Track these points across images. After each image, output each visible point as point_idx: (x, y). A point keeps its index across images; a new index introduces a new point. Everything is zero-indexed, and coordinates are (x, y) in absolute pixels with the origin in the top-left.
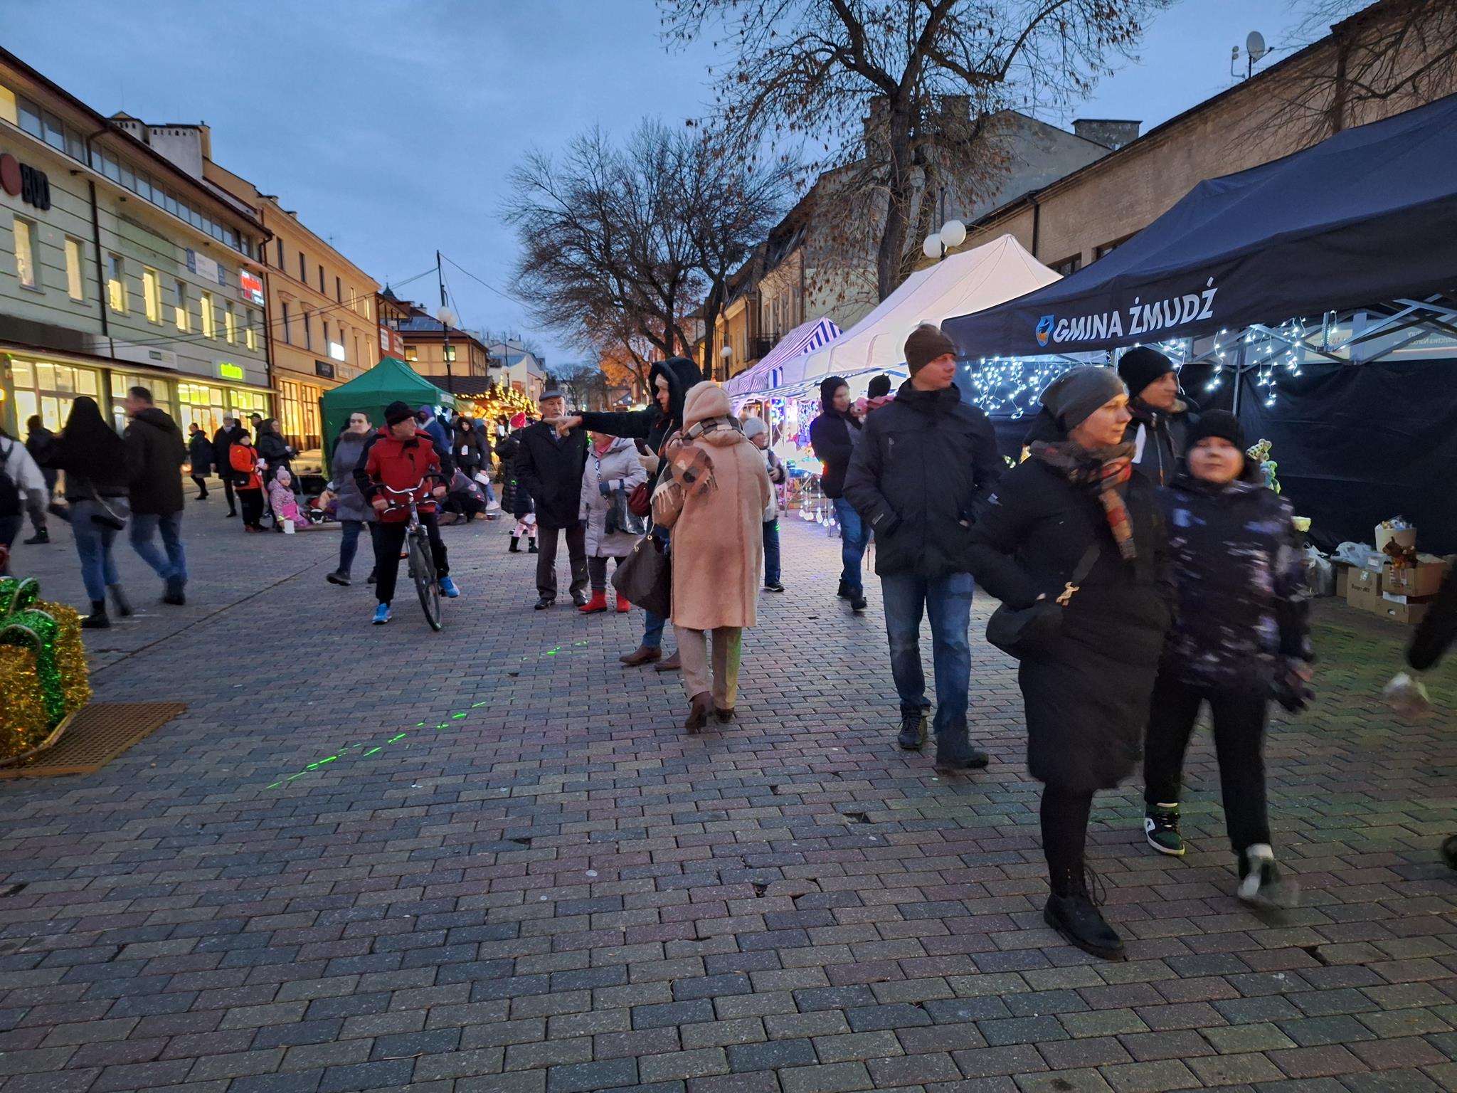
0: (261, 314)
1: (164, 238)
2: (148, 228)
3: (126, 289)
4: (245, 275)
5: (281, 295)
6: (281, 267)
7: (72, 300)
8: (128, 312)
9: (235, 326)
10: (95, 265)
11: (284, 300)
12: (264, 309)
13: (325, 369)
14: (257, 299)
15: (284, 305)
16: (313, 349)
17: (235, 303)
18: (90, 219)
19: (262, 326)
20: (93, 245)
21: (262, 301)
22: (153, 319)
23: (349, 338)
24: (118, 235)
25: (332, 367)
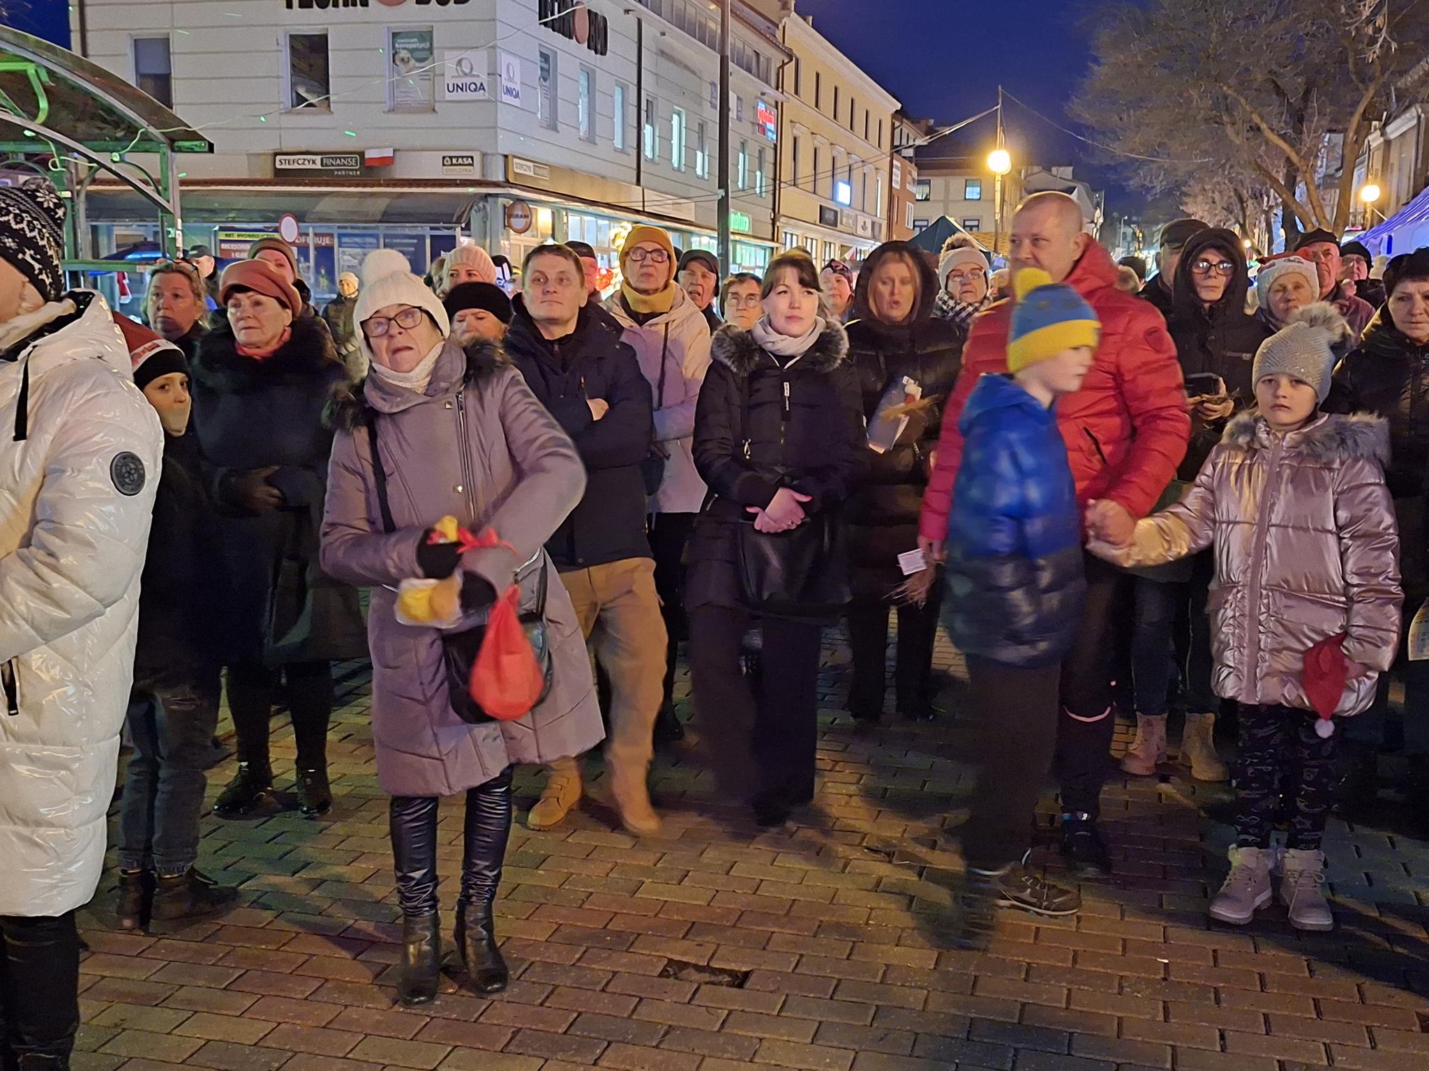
0: (772, 152)
1: (693, 72)
2: (681, 63)
3: (657, 134)
4: (761, 106)
5: (793, 127)
6: (796, 92)
7: (616, 150)
8: (657, 159)
9: (747, 168)
10: (635, 109)
11: (796, 132)
12: (776, 146)
13: (829, 216)
14: (770, 134)
15: (795, 139)
16: (819, 191)
17: (750, 141)
18: (635, 60)
19: (772, 166)
20: (636, 89)
21: (774, 137)
22: (676, 165)
23: (857, 175)
24: (656, 74)
25: (836, 212)
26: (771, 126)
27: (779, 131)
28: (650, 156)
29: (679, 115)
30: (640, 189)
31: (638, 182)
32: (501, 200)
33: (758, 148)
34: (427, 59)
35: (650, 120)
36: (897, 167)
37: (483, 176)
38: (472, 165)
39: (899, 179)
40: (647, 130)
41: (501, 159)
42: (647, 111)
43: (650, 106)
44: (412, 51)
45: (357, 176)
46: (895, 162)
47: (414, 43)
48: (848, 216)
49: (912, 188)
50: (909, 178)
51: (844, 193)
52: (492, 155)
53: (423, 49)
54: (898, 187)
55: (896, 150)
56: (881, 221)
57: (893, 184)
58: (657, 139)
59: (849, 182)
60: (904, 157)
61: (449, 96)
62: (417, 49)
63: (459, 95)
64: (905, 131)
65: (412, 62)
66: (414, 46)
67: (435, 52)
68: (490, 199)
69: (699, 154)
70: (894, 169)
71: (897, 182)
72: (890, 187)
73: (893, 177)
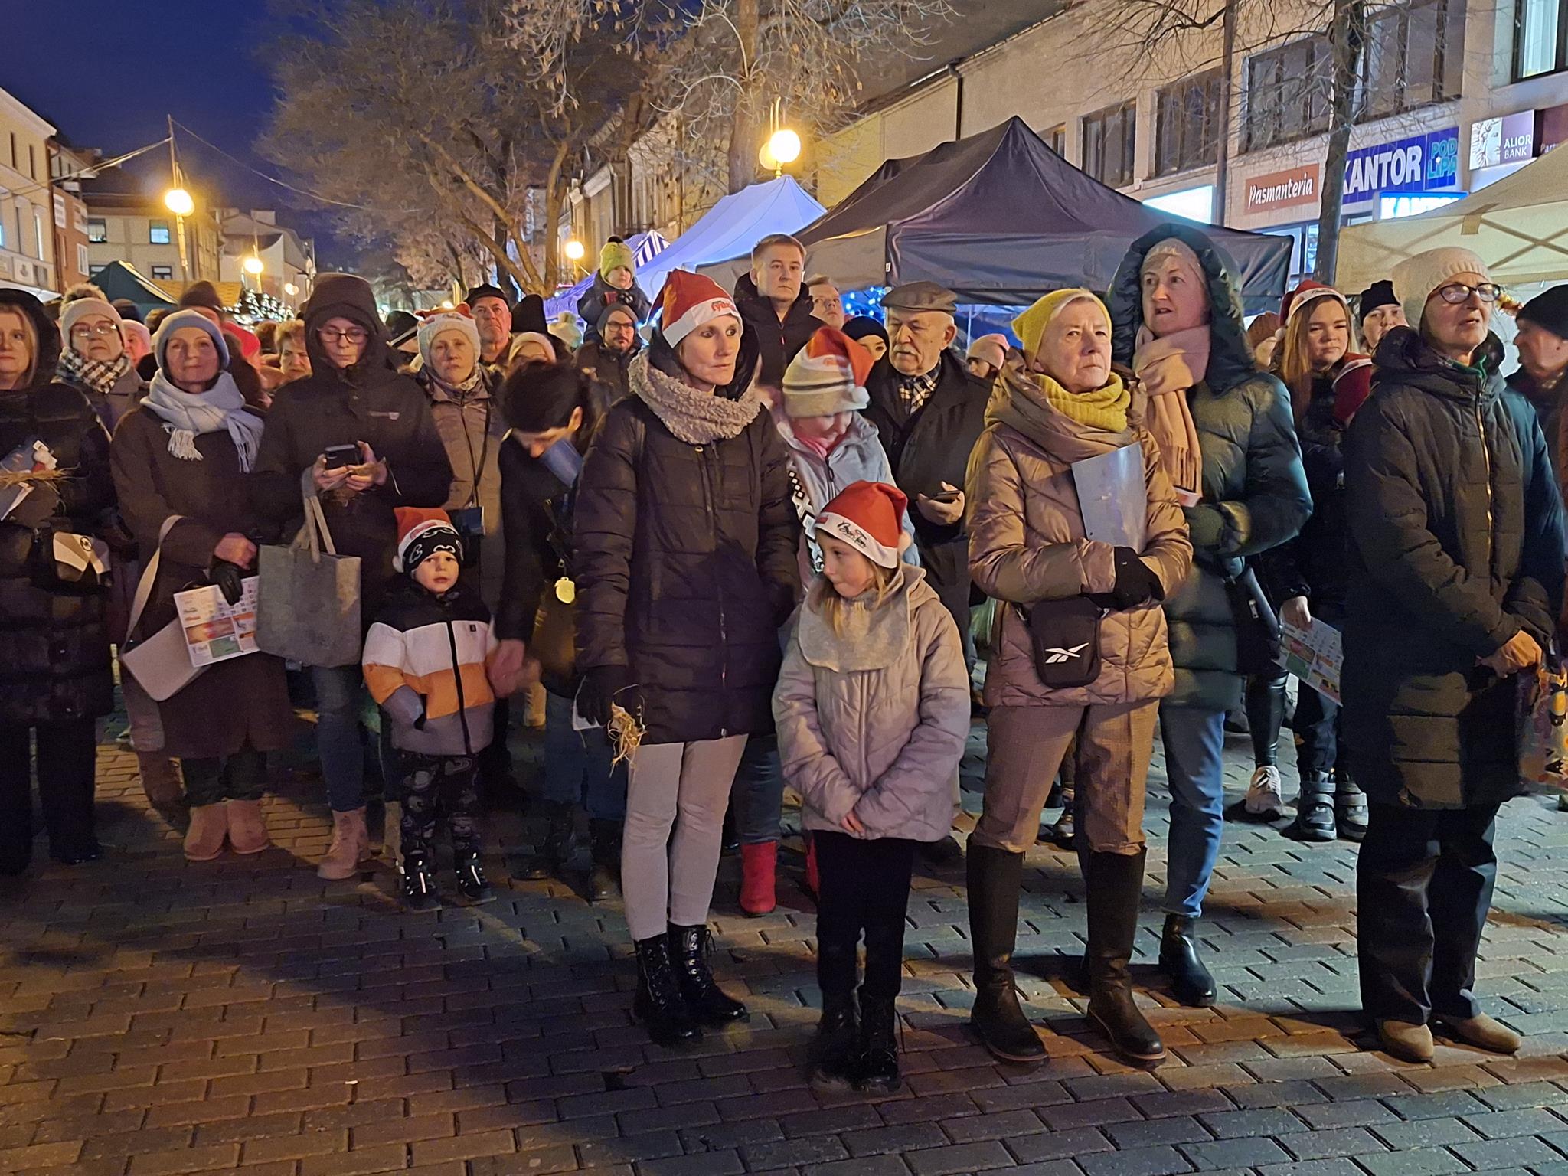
36: (60, 203)
39: (64, 217)
46: (55, 196)
49: (83, 229)
50: (77, 216)
54: (64, 226)
55: (56, 184)
56: (45, 266)
57: (57, 223)
60: (67, 192)
64: (65, 160)
70: (56, 206)
71: (62, 221)
72: (54, 226)
73: (56, 214)
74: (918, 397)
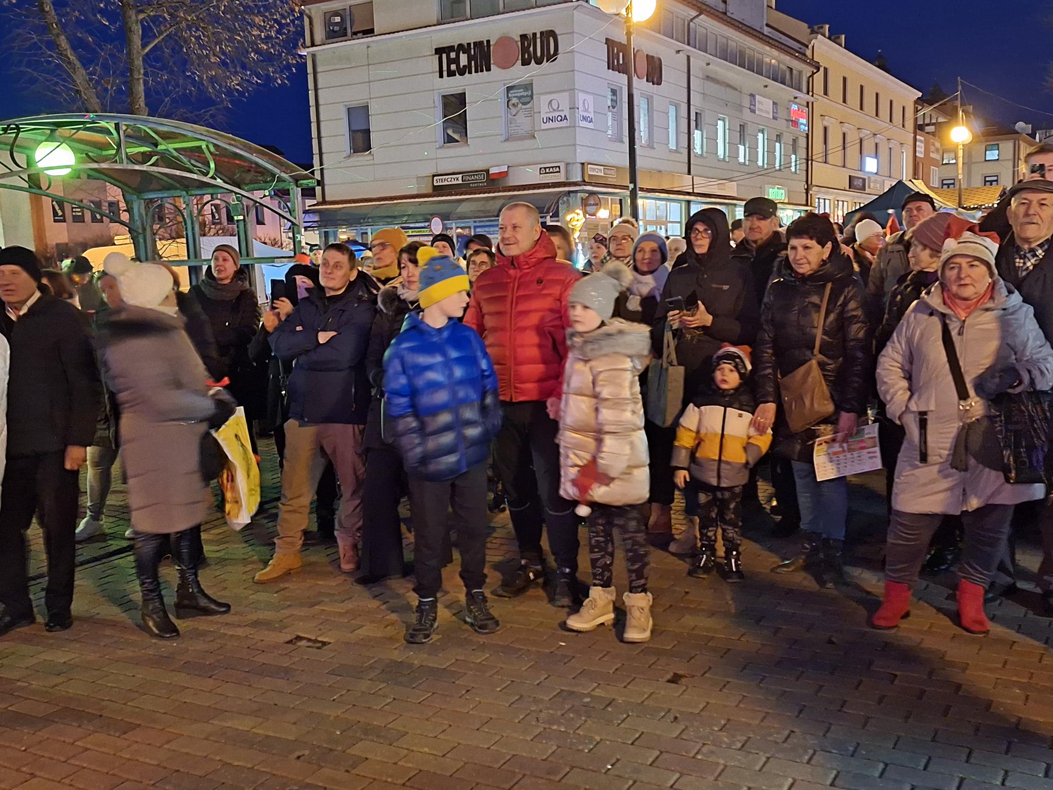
0: (805, 139)
1: (735, 89)
2: (724, 83)
3: (705, 136)
4: (795, 107)
5: (823, 120)
6: (826, 93)
7: (671, 151)
8: (705, 154)
9: (782, 153)
10: (686, 121)
11: (826, 123)
12: (808, 135)
13: (859, 183)
14: (803, 127)
15: (825, 129)
16: (848, 165)
17: (785, 133)
18: (686, 86)
19: (805, 150)
20: (686, 106)
21: (807, 128)
22: (722, 157)
23: (884, 150)
24: (703, 94)
25: (864, 180)
26: (803, 121)
27: (811, 123)
28: (700, 153)
29: (724, 120)
30: (691, 176)
31: (689, 173)
32: (579, 194)
33: (792, 138)
34: (529, 102)
35: (699, 127)
36: (921, 141)
37: (567, 179)
38: (559, 172)
39: (923, 150)
40: (697, 135)
41: (579, 166)
42: (696, 121)
43: (699, 116)
44: (520, 98)
45: (484, 186)
46: (918, 137)
47: (521, 92)
48: (875, 182)
49: (935, 156)
50: (932, 148)
51: (871, 165)
52: (573, 163)
53: (527, 96)
54: (922, 156)
55: (919, 128)
57: (917, 154)
58: (705, 140)
59: (876, 156)
60: (927, 133)
61: (544, 126)
62: (523, 96)
63: (551, 125)
64: (927, 112)
65: (520, 105)
66: (521, 94)
67: (534, 97)
68: (571, 195)
69: (741, 148)
70: (918, 143)
71: (921, 152)
72: (915, 156)
73: (917, 149)
74: (1029, 264)
